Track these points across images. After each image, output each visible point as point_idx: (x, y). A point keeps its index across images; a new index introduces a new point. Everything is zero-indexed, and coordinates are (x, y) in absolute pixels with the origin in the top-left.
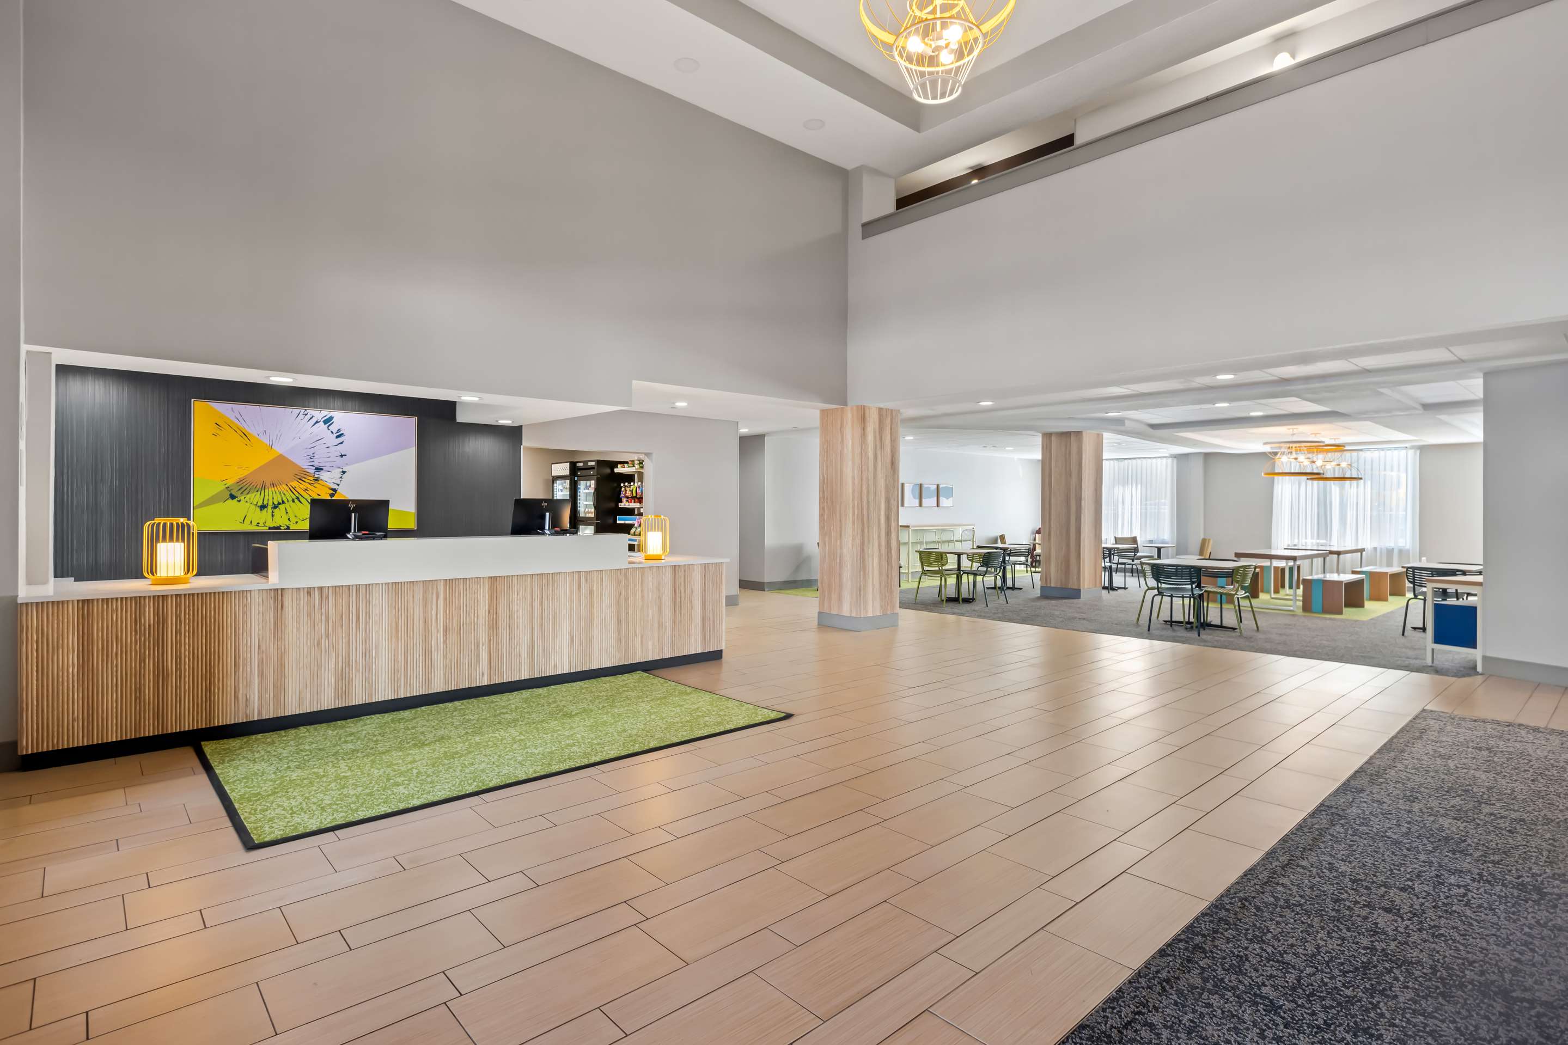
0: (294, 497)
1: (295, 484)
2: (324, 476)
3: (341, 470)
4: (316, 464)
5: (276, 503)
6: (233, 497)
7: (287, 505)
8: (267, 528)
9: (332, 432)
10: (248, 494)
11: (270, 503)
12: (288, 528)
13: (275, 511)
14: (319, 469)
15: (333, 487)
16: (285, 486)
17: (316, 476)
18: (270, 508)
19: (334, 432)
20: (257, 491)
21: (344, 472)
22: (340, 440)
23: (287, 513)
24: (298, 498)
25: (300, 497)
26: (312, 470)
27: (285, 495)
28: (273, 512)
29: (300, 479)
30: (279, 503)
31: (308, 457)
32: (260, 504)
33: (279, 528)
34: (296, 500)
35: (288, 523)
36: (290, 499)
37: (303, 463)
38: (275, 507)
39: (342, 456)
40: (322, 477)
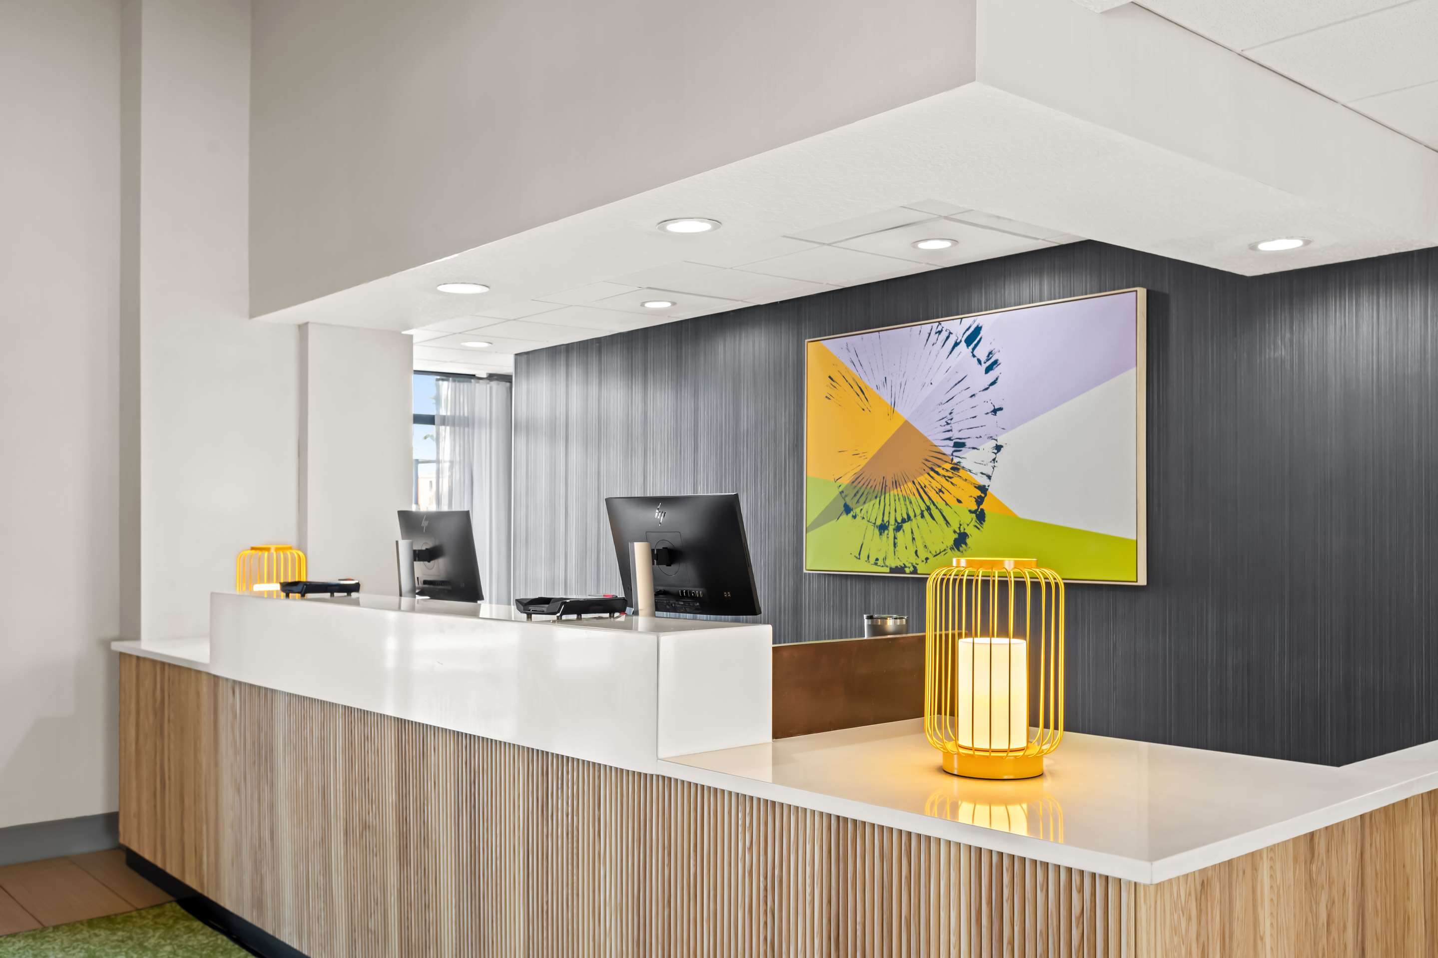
0: (923, 507)
1: (924, 479)
2: (967, 459)
3: (993, 443)
4: (955, 434)
5: (899, 520)
6: (847, 509)
7: (913, 524)
8: (888, 570)
9: (979, 361)
10: (865, 503)
11: (892, 522)
12: (915, 571)
13: (900, 534)
14: (959, 445)
15: (982, 483)
16: (910, 485)
17: (956, 460)
18: (891, 528)
19: (983, 359)
20: (876, 497)
21: (998, 448)
22: (992, 375)
23: (914, 539)
24: (928, 509)
25: (932, 507)
26: (949, 450)
27: (911, 503)
28: (895, 538)
29: (932, 469)
30: (904, 521)
31: (943, 422)
32: (879, 522)
33: (901, 570)
34: (926, 514)
35: (913, 559)
36: (918, 512)
37: (935, 435)
38: (898, 528)
39: (995, 411)
40: (964, 463)
